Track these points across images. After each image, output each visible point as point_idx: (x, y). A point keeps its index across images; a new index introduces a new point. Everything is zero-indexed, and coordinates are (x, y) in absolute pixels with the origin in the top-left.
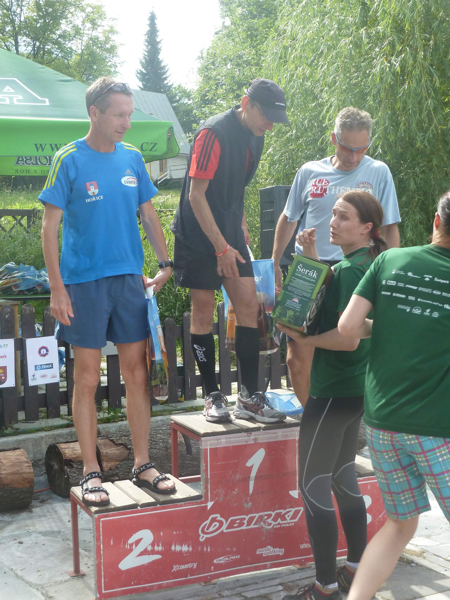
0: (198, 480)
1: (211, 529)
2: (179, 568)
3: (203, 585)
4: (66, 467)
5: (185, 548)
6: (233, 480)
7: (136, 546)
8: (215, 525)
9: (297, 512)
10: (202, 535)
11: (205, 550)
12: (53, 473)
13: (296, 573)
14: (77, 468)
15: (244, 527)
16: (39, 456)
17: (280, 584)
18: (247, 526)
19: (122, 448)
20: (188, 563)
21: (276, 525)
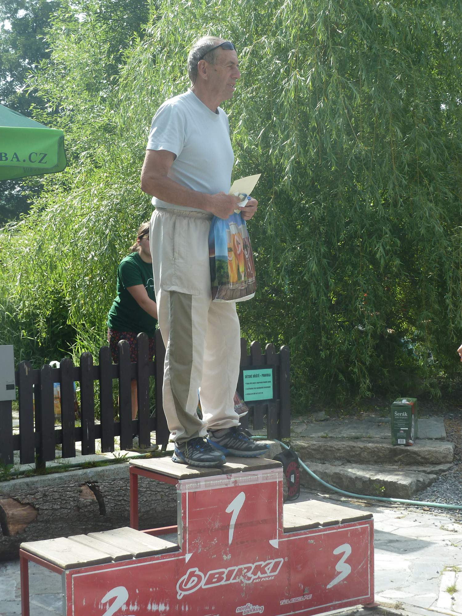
1: (189, 586)
5: (162, 607)
6: (212, 528)
7: (110, 606)
8: (194, 581)
9: (276, 565)
10: (179, 592)
11: (183, 609)
15: (223, 583)
18: (226, 581)
19: (29, 508)
21: (256, 579)
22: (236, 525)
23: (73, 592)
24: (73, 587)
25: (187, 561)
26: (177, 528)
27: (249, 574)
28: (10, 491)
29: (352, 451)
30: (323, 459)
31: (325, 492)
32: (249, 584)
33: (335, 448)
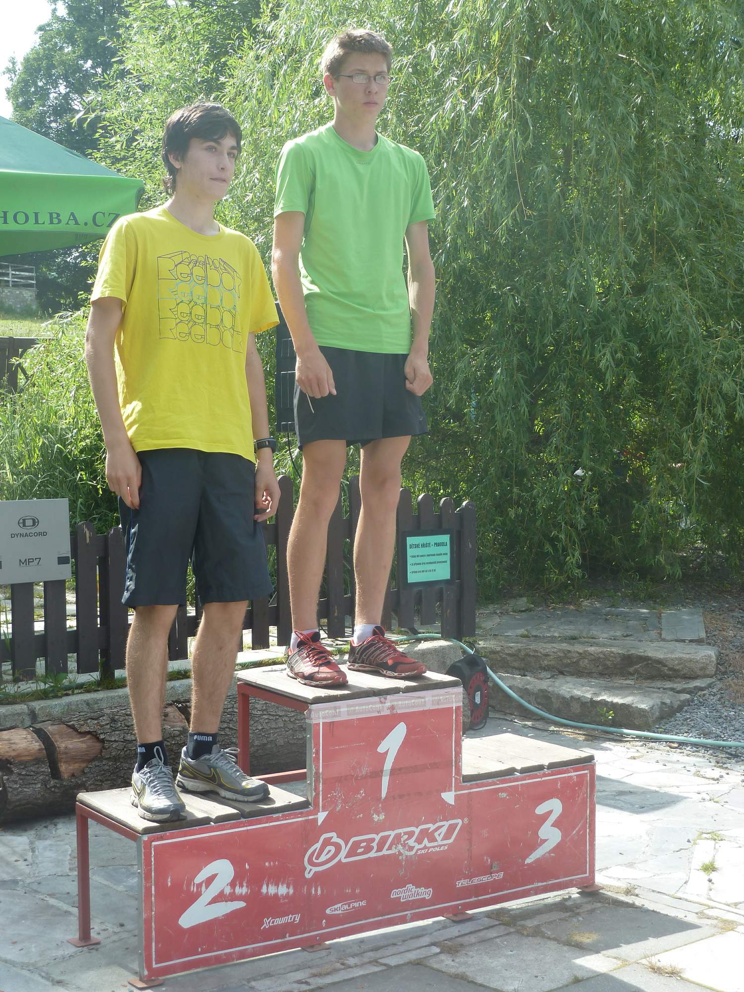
0: (303, 777)
1: (323, 858)
2: (273, 922)
3: (311, 950)
5: (283, 890)
6: (357, 776)
7: (207, 887)
8: (330, 851)
9: (452, 828)
10: (309, 867)
11: (313, 892)
14: (20, 774)
15: (372, 854)
18: (377, 852)
19: (89, 739)
20: (286, 914)
21: (422, 849)
22: (393, 772)
23: (153, 867)
24: (153, 859)
25: (320, 822)
26: (305, 773)
27: (411, 842)
28: (63, 713)
29: (566, 657)
30: (523, 669)
31: (526, 717)
32: (411, 856)
33: (541, 653)
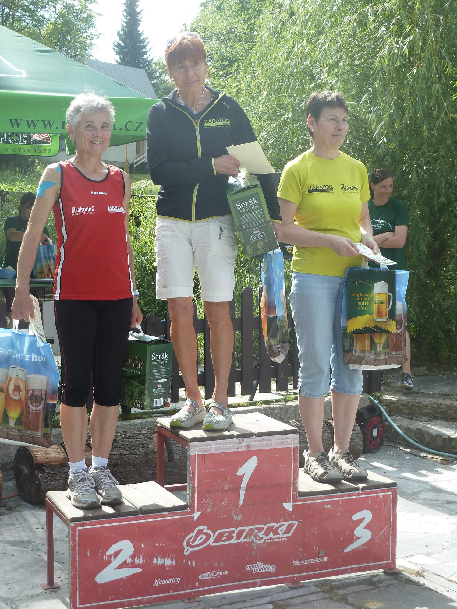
0: (185, 488)
1: (197, 542)
2: (161, 582)
3: (186, 602)
4: (37, 472)
5: (168, 562)
6: (222, 490)
7: (115, 558)
8: (202, 538)
9: (290, 527)
10: (186, 548)
11: (190, 564)
12: (22, 478)
13: (288, 591)
14: (49, 473)
15: (233, 541)
16: (7, 460)
17: (270, 603)
20: (171, 577)
21: (268, 539)
22: (248, 488)
24: (77, 538)
25: (195, 519)
27: (261, 535)
29: (439, 408)
30: (411, 414)
32: (261, 544)
